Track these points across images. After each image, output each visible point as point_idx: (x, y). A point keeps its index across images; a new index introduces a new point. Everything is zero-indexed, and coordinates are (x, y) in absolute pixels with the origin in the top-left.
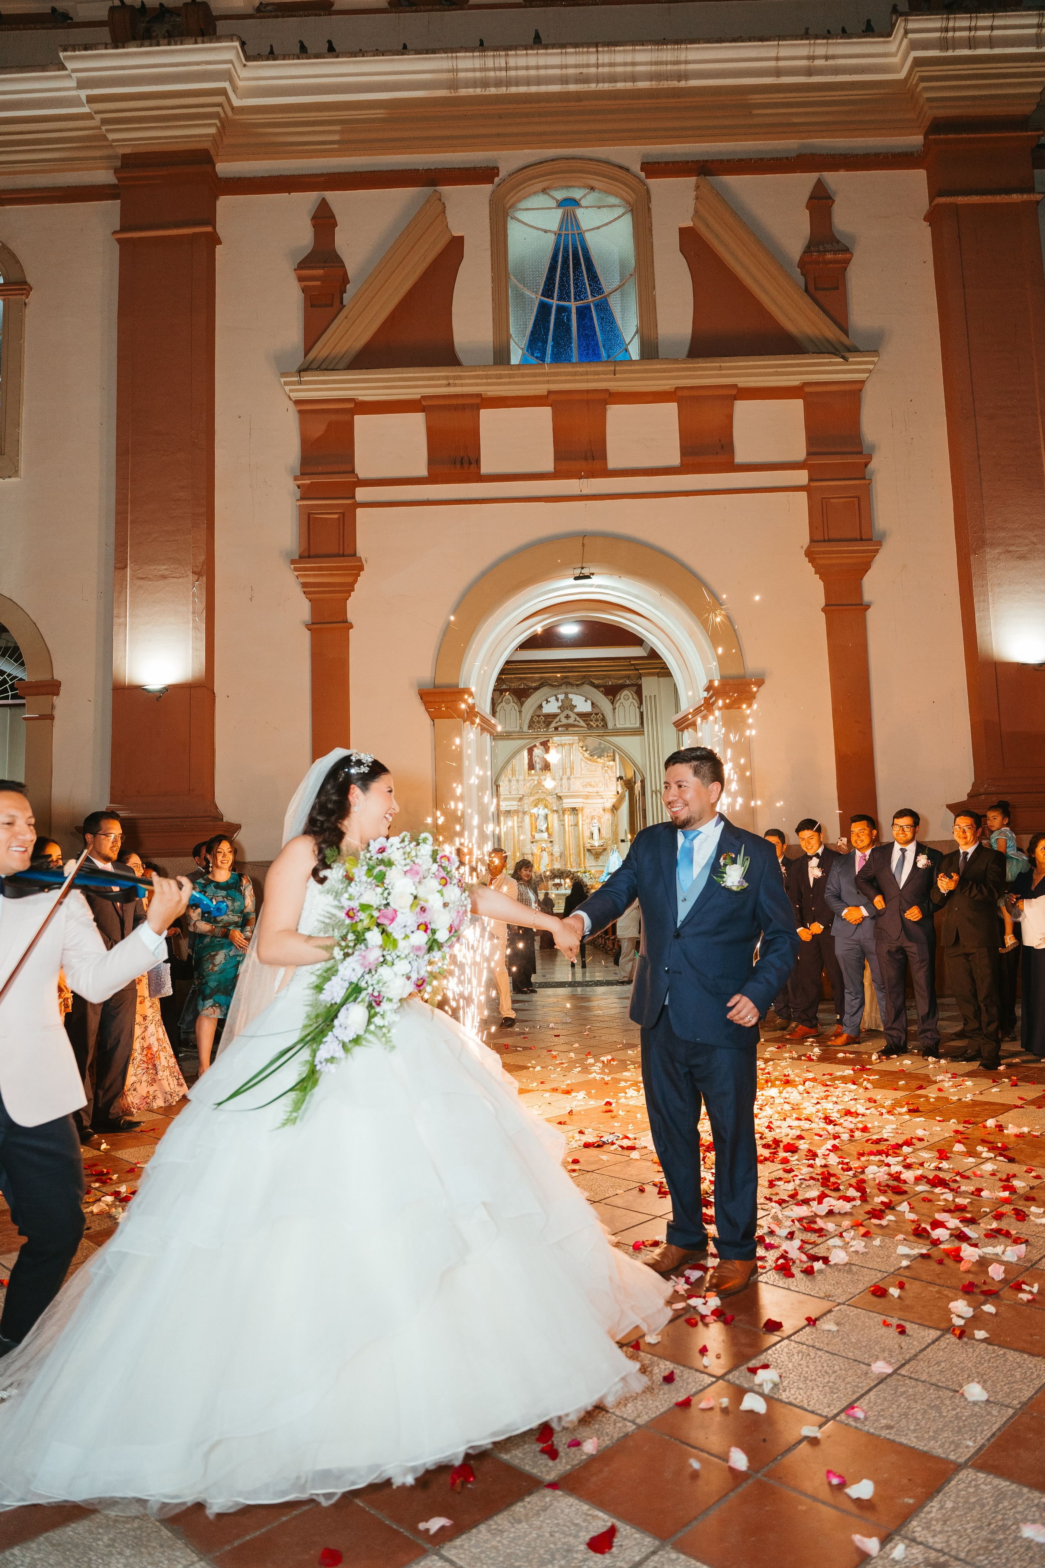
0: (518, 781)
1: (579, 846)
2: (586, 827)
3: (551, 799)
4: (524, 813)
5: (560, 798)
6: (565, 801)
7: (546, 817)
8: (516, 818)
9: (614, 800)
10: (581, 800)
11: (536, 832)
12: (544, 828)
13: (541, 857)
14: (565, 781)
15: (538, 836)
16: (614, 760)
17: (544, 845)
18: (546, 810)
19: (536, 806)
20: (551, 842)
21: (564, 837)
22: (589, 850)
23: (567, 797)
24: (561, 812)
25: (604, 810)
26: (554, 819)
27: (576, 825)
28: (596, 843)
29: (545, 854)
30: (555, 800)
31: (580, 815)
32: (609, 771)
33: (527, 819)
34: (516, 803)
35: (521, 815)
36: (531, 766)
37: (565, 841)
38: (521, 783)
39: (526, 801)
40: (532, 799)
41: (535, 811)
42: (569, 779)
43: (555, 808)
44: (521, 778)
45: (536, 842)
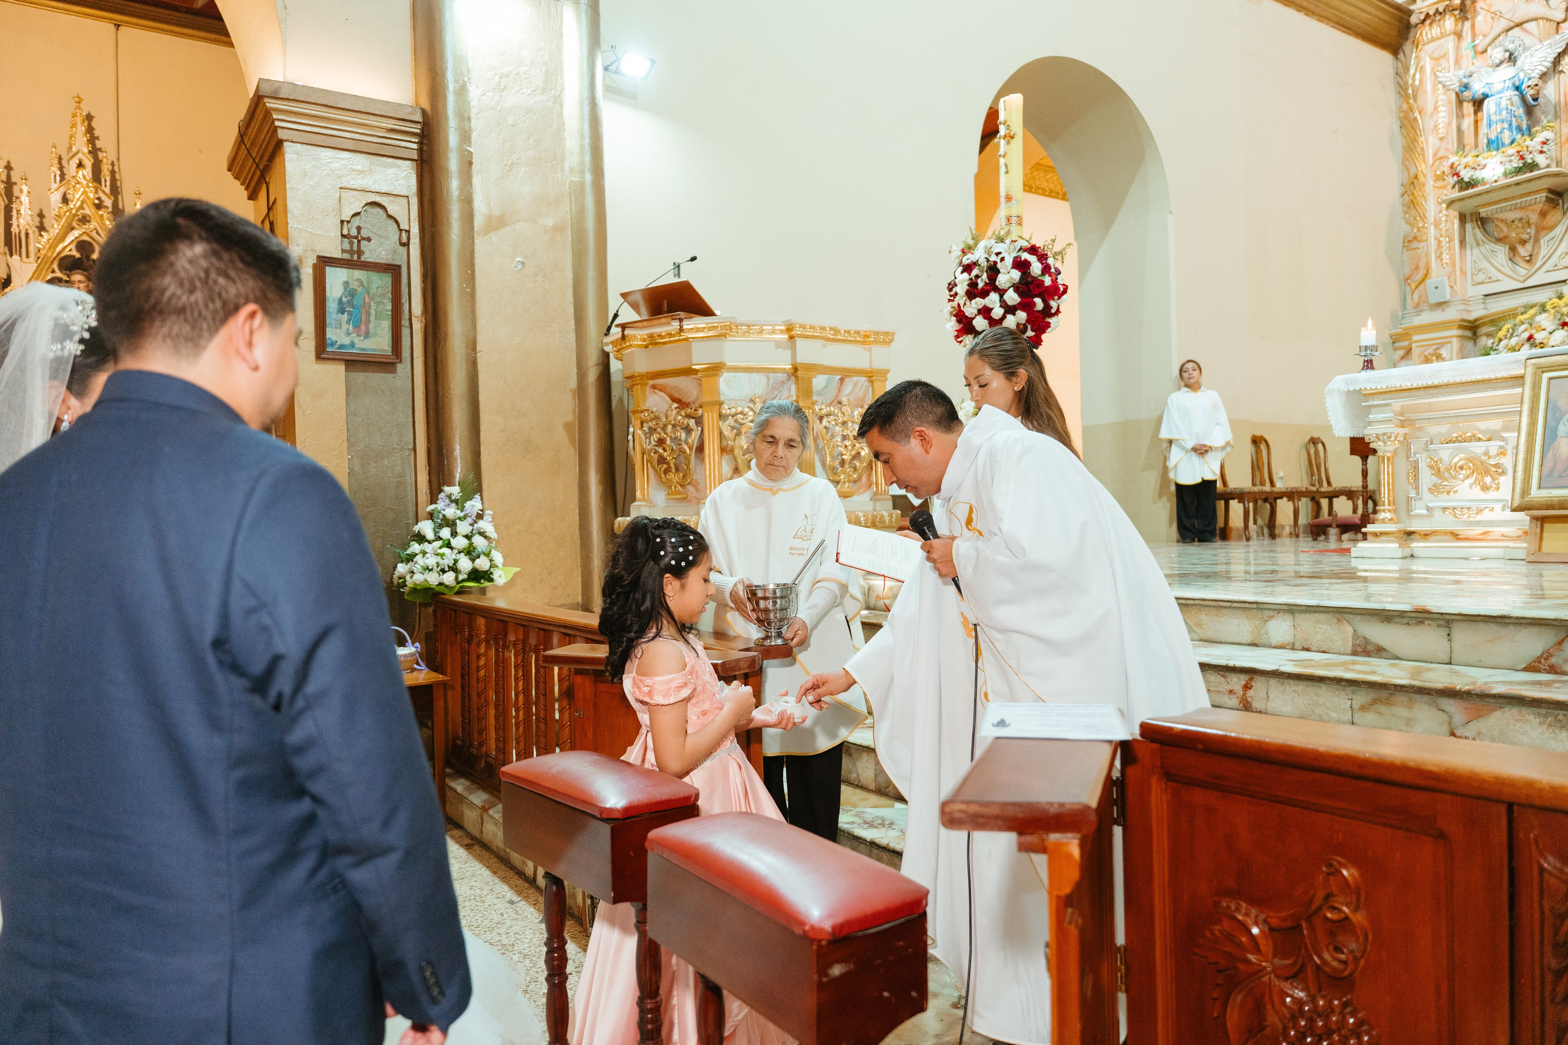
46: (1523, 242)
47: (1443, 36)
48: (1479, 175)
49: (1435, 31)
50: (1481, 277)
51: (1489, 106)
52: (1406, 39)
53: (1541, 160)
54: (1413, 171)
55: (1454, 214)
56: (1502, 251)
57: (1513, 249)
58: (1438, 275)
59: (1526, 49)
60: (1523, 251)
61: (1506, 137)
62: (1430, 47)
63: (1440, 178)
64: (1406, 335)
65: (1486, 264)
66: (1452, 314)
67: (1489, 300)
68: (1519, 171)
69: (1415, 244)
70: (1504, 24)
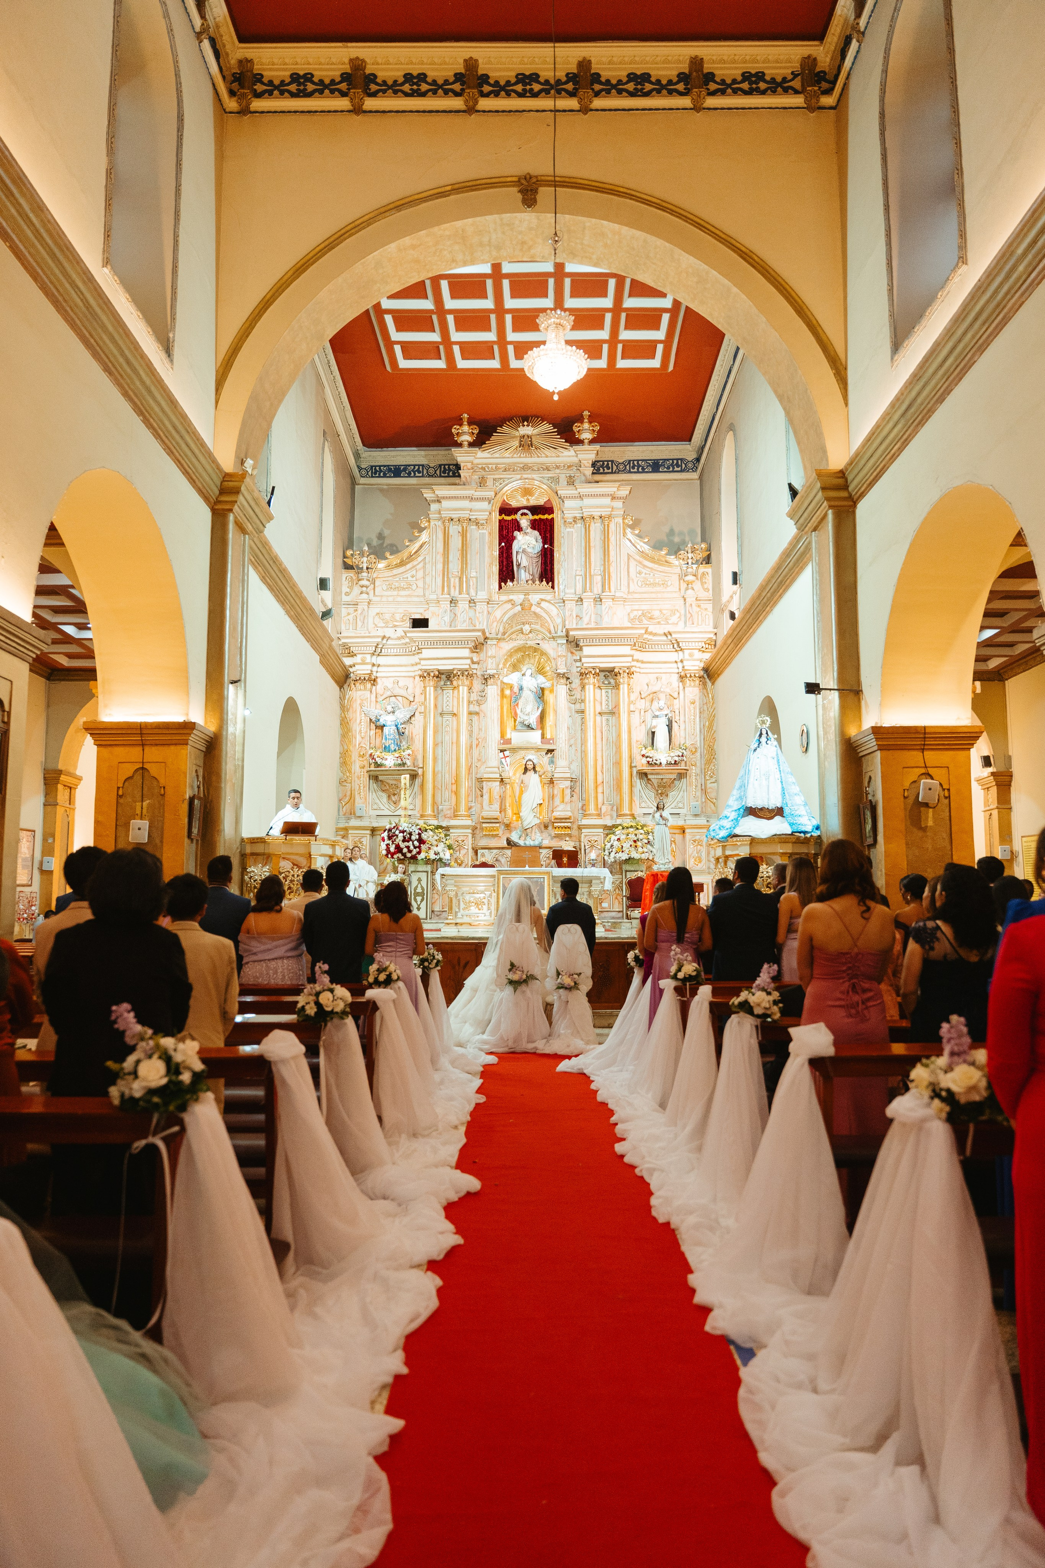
0: (472, 602)
1: (618, 763)
2: (636, 719)
3: (555, 649)
4: (486, 680)
5: (574, 644)
6: (587, 651)
7: (541, 694)
8: (463, 690)
9: (707, 656)
10: (626, 650)
11: (515, 728)
12: (533, 720)
13: (523, 788)
14: (588, 604)
15: (518, 738)
16: (708, 560)
17: (532, 756)
18: (541, 680)
19: (515, 667)
20: (550, 751)
21: (584, 742)
22: (643, 775)
23: (594, 641)
24: (576, 682)
25: (682, 678)
26: (560, 696)
27: (613, 713)
28: (662, 754)
29: (533, 779)
30: (563, 650)
31: (624, 688)
32: (697, 585)
33: (492, 691)
34: (466, 653)
35: (477, 685)
36: (506, 573)
37: (584, 753)
38: (481, 607)
39: (491, 649)
40: (507, 646)
41: (513, 679)
42: (599, 600)
43: (562, 670)
44: (482, 595)
45: (514, 750)
46: (394, 795)
47: (365, 689)
48: (384, 762)
49: (362, 687)
50: (375, 807)
51: (386, 729)
52: (345, 682)
53: (408, 763)
54: (346, 747)
55: (367, 775)
56: (384, 796)
57: (389, 796)
58: (359, 802)
59: (399, 709)
60: (394, 798)
61: (392, 747)
62: (359, 693)
63: (360, 756)
64: (346, 829)
65: (378, 801)
66: (365, 823)
67: (379, 818)
68: (400, 765)
69: (345, 784)
70: (389, 693)
